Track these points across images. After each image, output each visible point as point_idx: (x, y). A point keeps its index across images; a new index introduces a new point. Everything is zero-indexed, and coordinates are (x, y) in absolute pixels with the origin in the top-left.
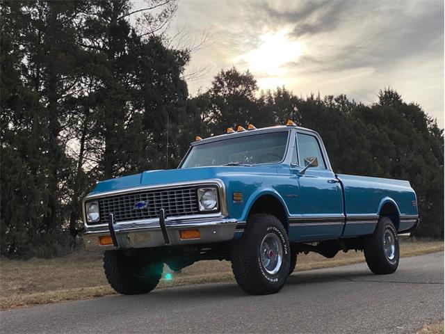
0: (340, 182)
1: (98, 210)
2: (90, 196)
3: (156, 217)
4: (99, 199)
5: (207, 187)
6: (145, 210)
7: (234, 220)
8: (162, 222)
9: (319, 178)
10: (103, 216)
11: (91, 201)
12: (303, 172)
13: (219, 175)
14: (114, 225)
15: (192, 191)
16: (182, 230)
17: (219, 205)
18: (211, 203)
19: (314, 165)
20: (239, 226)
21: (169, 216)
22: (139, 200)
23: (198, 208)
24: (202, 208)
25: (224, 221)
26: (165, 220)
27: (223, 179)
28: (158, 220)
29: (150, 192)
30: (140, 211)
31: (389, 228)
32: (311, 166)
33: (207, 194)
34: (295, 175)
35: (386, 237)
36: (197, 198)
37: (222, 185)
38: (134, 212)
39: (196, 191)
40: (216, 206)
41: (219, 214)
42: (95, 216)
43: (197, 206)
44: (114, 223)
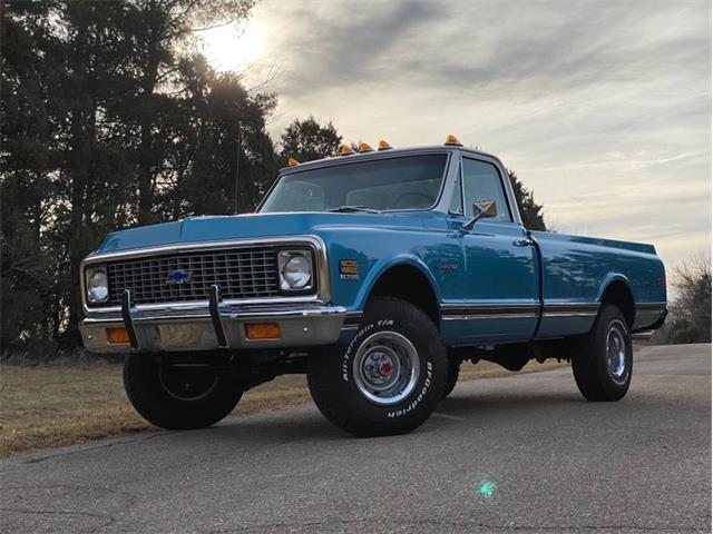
0: (535, 244)
1: (106, 281)
2: (91, 258)
3: (204, 298)
4: (108, 264)
5: (296, 249)
6: (187, 285)
7: (342, 309)
8: (213, 309)
9: (499, 237)
10: (115, 292)
11: (95, 266)
12: (470, 227)
13: (316, 228)
14: (132, 310)
15: (269, 255)
16: (249, 324)
17: (315, 280)
18: (302, 278)
19: (491, 213)
20: (349, 320)
21: (229, 297)
22: (176, 268)
23: (278, 286)
24: (285, 286)
25: (324, 309)
26: (220, 305)
27: (323, 235)
28: (207, 303)
29: (196, 254)
30: (177, 286)
31: (615, 324)
32: (484, 215)
33: (294, 261)
34: (456, 231)
35: (611, 340)
36: (276, 268)
37: (320, 245)
38: (167, 287)
39: (275, 255)
40: (308, 284)
41: (314, 298)
42: (101, 292)
43: (277, 281)
44: (132, 306)
